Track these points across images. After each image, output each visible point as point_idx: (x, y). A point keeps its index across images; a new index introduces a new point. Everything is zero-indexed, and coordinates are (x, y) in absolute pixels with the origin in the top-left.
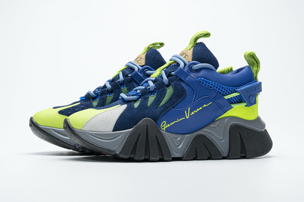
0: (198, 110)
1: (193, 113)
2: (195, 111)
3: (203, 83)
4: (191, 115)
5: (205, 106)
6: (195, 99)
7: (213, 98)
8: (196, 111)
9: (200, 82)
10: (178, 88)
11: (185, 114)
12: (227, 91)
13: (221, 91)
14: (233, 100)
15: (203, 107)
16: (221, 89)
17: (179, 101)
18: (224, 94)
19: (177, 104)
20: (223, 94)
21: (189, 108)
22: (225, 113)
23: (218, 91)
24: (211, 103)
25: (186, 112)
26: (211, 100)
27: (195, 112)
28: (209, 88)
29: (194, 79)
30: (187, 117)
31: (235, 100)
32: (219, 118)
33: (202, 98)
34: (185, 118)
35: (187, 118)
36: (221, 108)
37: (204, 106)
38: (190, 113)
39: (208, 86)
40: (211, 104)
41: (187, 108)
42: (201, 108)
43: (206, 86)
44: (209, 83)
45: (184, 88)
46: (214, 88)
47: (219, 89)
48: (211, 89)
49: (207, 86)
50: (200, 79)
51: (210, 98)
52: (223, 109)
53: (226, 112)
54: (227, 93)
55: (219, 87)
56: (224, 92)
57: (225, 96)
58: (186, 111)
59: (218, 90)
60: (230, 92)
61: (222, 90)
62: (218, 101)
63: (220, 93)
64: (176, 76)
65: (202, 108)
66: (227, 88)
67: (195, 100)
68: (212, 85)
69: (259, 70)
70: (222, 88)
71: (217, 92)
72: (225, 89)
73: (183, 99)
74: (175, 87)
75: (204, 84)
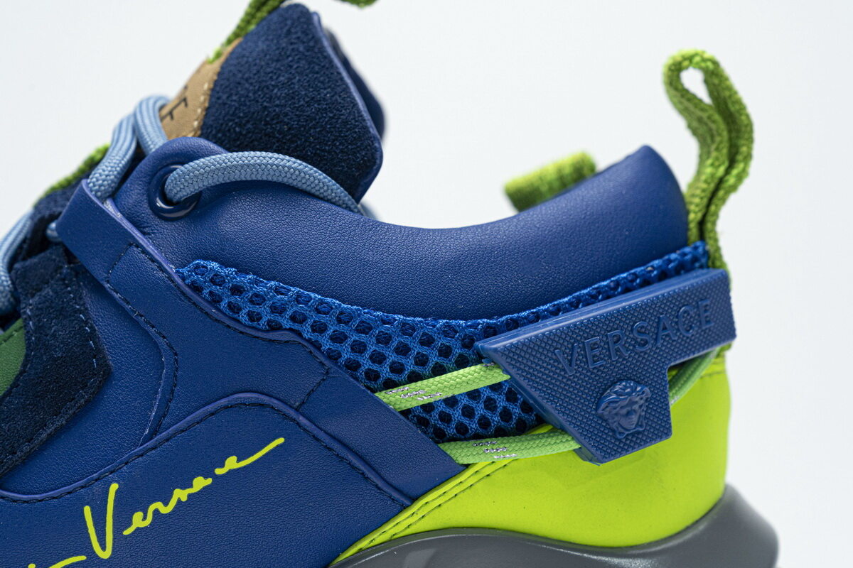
0: (184, 499)
1: (139, 521)
2: (158, 505)
3: (215, 300)
4: (127, 532)
5: (232, 463)
6: (161, 417)
7: (297, 410)
8: (166, 504)
9: (197, 288)
10: (54, 336)
11: (86, 528)
12: (403, 350)
13: (353, 356)
14: (468, 412)
15: (219, 471)
16: (355, 337)
17: (44, 436)
18: (385, 372)
19: (30, 457)
20: (372, 376)
21: (114, 487)
22: (404, 508)
23: (333, 357)
24: (281, 441)
25: (87, 510)
26: (282, 424)
27: (156, 512)
28: (265, 335)
29: (161, 268)
30: (104, 548)
31: (480, 410)
32: (364, 544)
33: (210, 408)
34: (83, 558)
35: (105, 555)
36: (367, 478)
37: (222, 466)
38: (123, 520)
39: (252, 319)
40: (278, 446)
41: (97, 488)
42: (200, 483)
43: (239, 321)
44: (258, 299)
45: (92, 335)
46: (299, 334)
47: (339, 338)
48: (280, 342)
49: (243, 316)
50: (198, 266)
51: (275, 402)
52: (380, 484)
53: (414, 499)
54: (410, 366)
55: (339, 321)
56: (378, 358)
57: (390, 385)
58: (92, 510)
59: (327, 345)
60: (434, 359)
61: (359, 348)
62: (338, 426)
63: (353, 366)
64: (61, 250)
65: (209, 481)
66: (407, 329)
67: (166, 421)
68: (278, 309)
69: (740, 178)
70: (365, 328)
71: (327, 363)
72: (385, 339)
73: (74, 420)
74: (39, 328)
75: (223, 305)
